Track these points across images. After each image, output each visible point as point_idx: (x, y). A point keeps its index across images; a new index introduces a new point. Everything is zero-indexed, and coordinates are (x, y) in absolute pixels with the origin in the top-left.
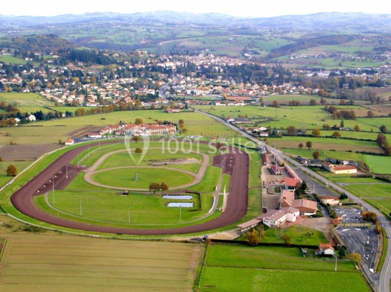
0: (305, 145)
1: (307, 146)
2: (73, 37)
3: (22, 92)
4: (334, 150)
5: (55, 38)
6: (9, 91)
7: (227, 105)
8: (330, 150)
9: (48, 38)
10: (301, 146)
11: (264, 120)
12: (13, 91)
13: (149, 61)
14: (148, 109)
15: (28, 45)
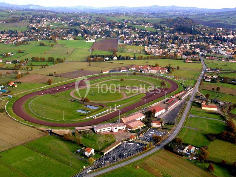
0: (216, 89)
1: (217, 90)
2: (210, 20)
3: (138, 46)
4: (232, 95)
5: (187, 19)
6: (133, 45)
7: (228, 61)
8: (230, 95)
9: (184, 19)
10: (213, 89)
11: (231, 72)
12: (135, 44)
13: (218, 34)
14: (179, 59)
15: (173, 23)
